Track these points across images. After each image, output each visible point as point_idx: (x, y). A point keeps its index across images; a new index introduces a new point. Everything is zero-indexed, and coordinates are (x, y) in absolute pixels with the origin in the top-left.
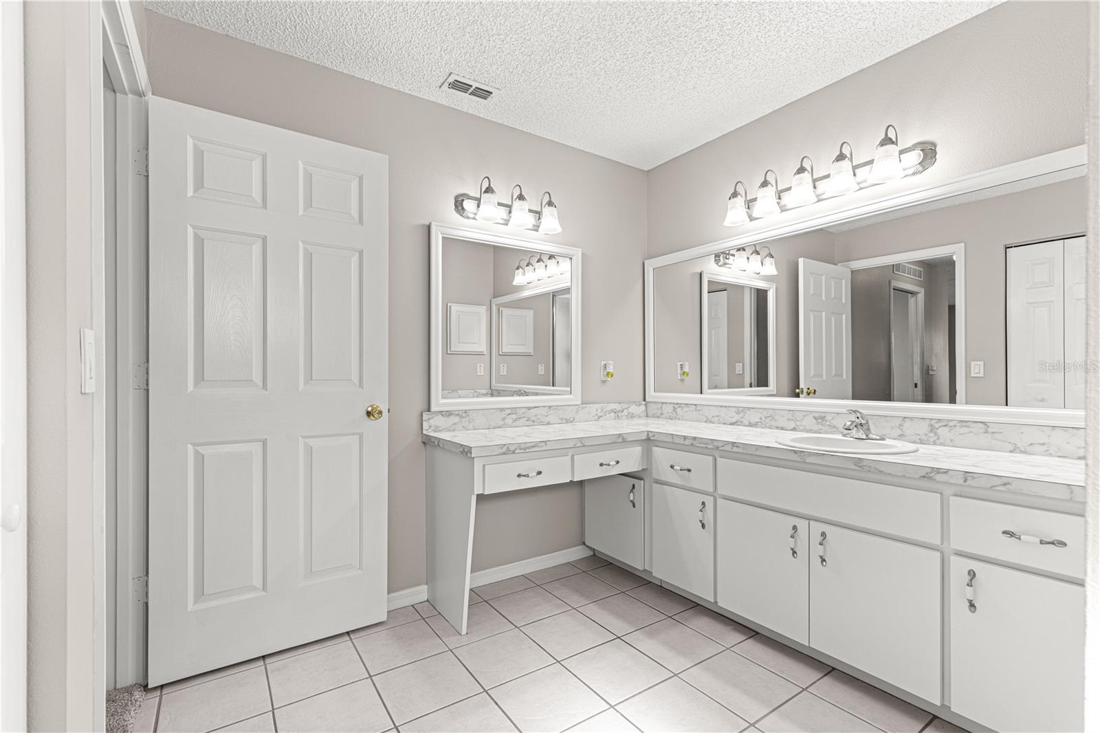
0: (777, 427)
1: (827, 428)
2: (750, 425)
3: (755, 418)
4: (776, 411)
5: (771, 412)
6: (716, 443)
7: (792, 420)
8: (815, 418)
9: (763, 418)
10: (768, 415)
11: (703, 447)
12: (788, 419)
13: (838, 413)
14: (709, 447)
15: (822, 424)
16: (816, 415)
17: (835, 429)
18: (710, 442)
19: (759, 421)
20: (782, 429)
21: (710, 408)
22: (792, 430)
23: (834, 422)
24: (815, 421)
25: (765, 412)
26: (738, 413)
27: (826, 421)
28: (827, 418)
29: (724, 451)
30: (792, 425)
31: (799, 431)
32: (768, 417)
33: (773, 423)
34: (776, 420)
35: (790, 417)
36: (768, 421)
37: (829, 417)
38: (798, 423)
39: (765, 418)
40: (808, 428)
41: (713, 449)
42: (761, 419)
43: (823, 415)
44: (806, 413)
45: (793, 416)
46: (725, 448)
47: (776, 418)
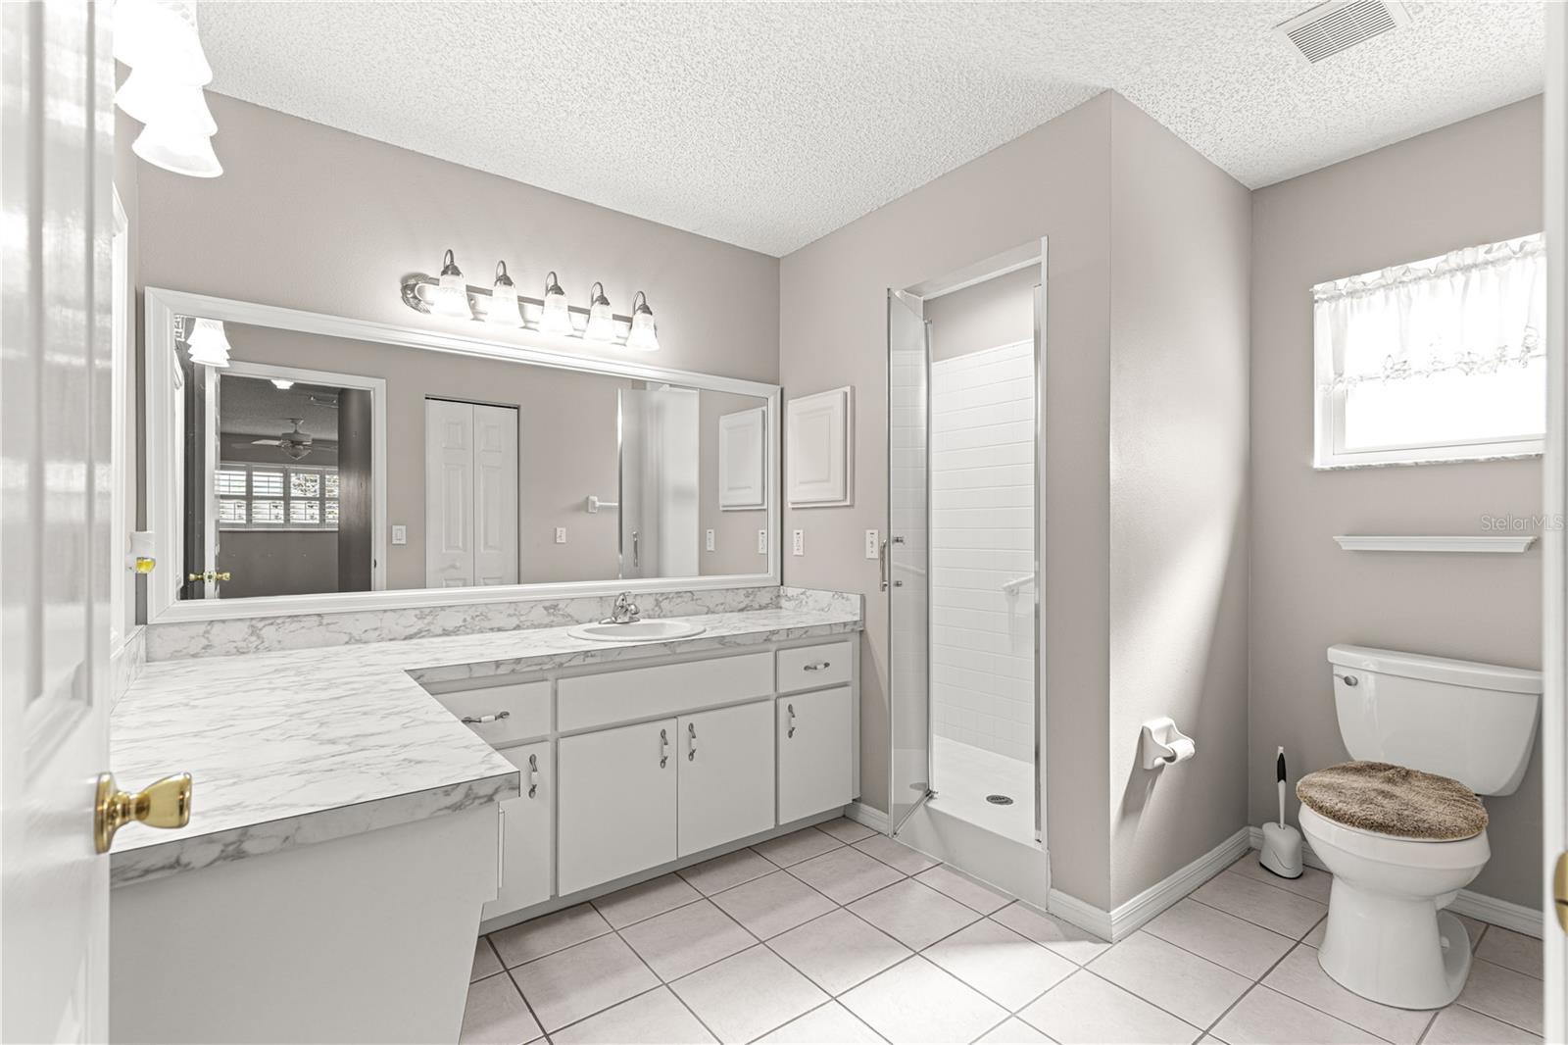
0: (492, 630)
1: (560, 618)
2: (446, 633)
3: (453, 620)
4: (489, 606)
5: (480, 609)
6: (557, 660)
7: (515, 615)
8: (545, 608)
9: (468, 619)
10: (478, 613)
11: (535, 671)
12: (509, 615)
13: (573, 599)
14: (546, 667)
15: (554, 615)
16: (547, 604)
17: (569, 619)
18: (546, 660)
19: (461, 624)
20: (499, 630)
21: (357, 616)
22: (514, 629)
23: (569, 610)
24: (545, 612)
25: (474, 608)
26: (421, 617)
27: (559, 610)
28: (560, 606)
29: (571, 666)
30: (515, 621)
31: (524, 629)
32: (477, 616)
33: (487, 624)
34: (489, 620)
35: (512, 612)
36: (476, 623)
37: (562, 605)
38: (522, 619)
39: (473, 618)
40: (536, 623)
41: (554, 668)
42: (465, 620)
43: (555, 603)
44: (534, 604)
45: (515, 610)
46: (572, 663)
47: (490, 615)
